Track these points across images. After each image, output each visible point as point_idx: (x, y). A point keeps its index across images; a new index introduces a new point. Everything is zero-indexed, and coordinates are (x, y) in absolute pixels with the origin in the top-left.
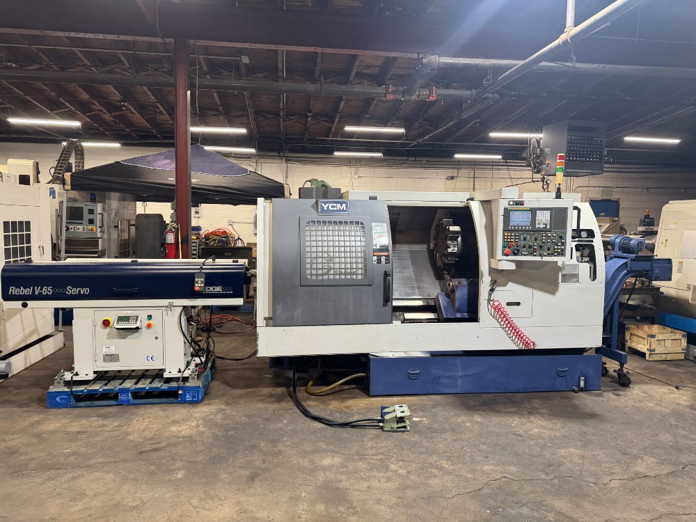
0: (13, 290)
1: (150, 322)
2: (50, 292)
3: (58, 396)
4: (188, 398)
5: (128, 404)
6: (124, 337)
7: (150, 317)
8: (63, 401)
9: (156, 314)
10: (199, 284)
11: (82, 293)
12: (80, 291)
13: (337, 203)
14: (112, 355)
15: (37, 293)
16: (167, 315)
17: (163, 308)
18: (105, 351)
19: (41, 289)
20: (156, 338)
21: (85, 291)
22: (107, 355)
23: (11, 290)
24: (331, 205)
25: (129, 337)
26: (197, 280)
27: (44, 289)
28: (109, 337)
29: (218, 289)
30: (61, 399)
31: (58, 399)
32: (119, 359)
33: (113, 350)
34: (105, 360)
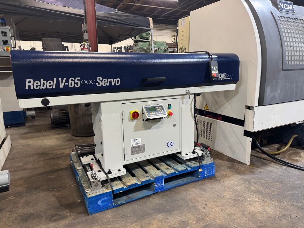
0: (31, 84)
1: (170, 110)
2: (77, 84)
3: (99, 200)
4: (206, 174)
5: (163, 191)
6: (148, 128)
7: (169, 106)
8: (106, 203)
9: (174, 103)
10: (215, 71)
11: (113, 84)
12: (110, 82)
13: (287, 4)
14: (139, 147)
15: (62, 86)
16: (183, 103)
17: (180, 97)
18: (133, 144)
19: (67, 81)
20: (175, 125)
21: (116, 82)
22: (135, 147)
23: (27, 84)
24: (285, 5)
25: (153, 127)
26: (212, 67)
27: (70, 82)
28: (136, 129)
29: (223, 76)
30: (102, 202)
31: (99, 203)
32: (145, 150)
33: (140, 142)
34: (133, 153)
